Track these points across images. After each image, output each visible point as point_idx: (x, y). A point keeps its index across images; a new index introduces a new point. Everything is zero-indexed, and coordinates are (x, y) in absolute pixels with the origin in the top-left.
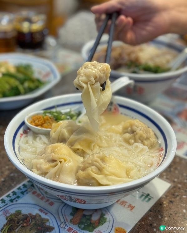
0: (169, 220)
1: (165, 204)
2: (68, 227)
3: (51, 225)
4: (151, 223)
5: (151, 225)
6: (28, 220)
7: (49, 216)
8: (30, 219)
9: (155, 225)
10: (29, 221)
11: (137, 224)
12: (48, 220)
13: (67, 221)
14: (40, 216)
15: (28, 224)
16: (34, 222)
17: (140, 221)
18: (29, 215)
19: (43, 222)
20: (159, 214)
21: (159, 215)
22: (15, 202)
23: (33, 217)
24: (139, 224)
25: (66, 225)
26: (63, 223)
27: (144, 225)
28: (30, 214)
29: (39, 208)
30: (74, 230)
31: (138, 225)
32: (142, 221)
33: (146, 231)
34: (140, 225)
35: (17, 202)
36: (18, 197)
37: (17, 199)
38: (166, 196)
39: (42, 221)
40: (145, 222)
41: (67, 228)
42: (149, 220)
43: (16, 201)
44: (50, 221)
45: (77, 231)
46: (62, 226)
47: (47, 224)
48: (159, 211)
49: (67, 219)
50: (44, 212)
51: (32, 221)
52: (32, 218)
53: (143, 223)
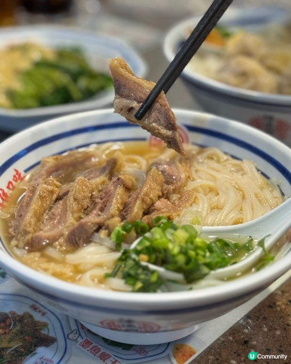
0: (284, 335)
1: (279, 306)
2: (83, 338)
3: (52, 334)
4: (246, 339)
5: (246, 342)
6: (8, 323)
7: (48, 318)
8: (12, 322)
9: (254, 343)
10: (10, 325)
11: (218, 339)
12: (46, 325)
13: (83, 328)
14: (31, 316)
15: (7, 331)
16: (18, 328)
17: (224, 335)
18: (10, 316)
19: (37, 328)
20: (265, 324)
21: (264, 326)
23: (18, 318)
24: (223, 339)
25: (80, 335)
26: (75, 332)
27: (232, 342)
28: (13, 313)
29: (31, 303)
30: (94, 344)
31: (220, 342)
32: (230, 335)
33: (235, 353)
34: (223, 342)
38: (283, 292)
39: (35, 326)
40: (234, 338)
41: (80, 340)
42: (244, 334)
44: (50, 326)
45: (99, 347)
46: (71, 336)
47: (44, 332)
48: (265, 318)
49: (82, 325)
50: (40, 311)
52: (15, 320)
53: (231, 338)
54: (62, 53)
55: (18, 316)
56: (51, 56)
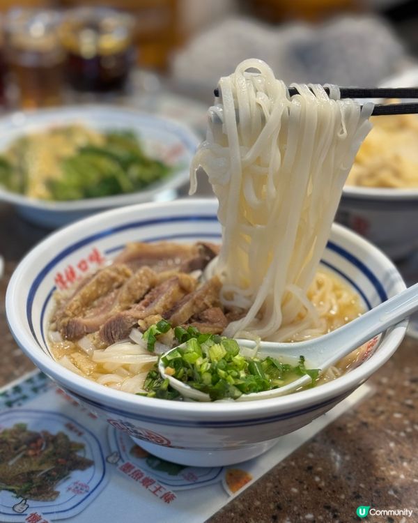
0: (354, 461)
1: (350, 428)
2: (123, 461)
3: (88, 457)
4: (311, 465)
5: (310, 468)
6: (39, 443)
7: (85, 439)
8: (45, 443)
9: (320, 469)
10: (41, 446)
11: (279, 465)
12: (82, 447)
13: (124, 450)
14: (66, 437)
15: (38, 452)
16: (51, 448)
17: (286, 460)
18: (42, 435)
19: (73, 449)
22: (15, 407)
23: (50, 439)
24: (284, 465)
25: (120, 457)
26: (115, 454)
27: (294, 468)
28: (46, 433)
29: (66, 421)
30: (137, 468)
31: (280, 468)
32: (292, 460)
33: (297, 480)
34: (284, 468)
35: (22, 408)
36: (25, 398)
37: (21, 402)
39: (70, 447)
40: (296, 463)
41: (121, 464)
42: (309, 458)
43: (20, 405)
44: (87, 448)
45: (142, 471)
46: (111, 459)
47: (80, 454)
48: (333, 441)
49: (124, 447)
50: (76, 431)
51: (47, 446)
52: (47, 442)
53: (293, 463)
54: (111, 138)
55: (52, 436)
56: (98, 141)
